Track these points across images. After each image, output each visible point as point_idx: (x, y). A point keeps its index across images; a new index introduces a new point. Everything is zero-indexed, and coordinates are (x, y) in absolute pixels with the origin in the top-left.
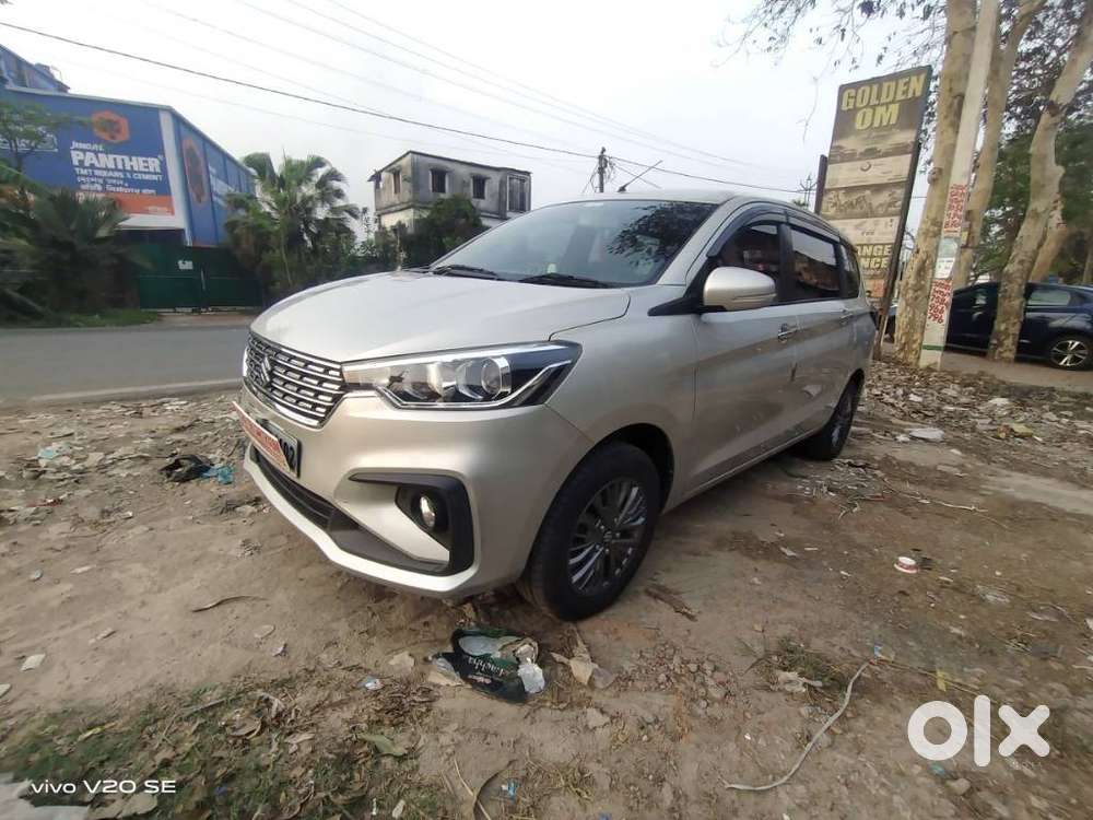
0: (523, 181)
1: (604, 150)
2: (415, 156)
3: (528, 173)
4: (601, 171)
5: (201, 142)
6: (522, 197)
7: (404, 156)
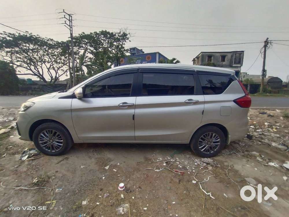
0: (240, 54)
1: (268, 38)
2: (203, 53)
3: (243, 51)
4: (265, 46)
5: (163, 58)
6: (240, 59)
7: (200, 54)
